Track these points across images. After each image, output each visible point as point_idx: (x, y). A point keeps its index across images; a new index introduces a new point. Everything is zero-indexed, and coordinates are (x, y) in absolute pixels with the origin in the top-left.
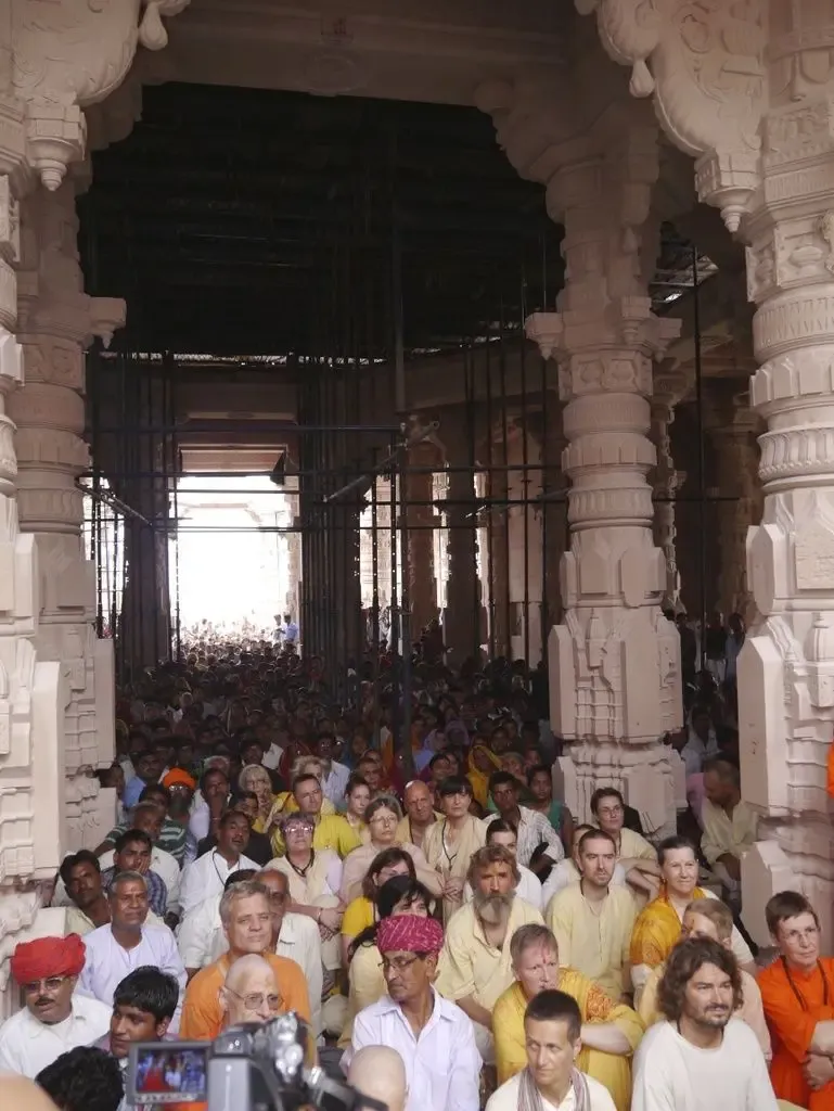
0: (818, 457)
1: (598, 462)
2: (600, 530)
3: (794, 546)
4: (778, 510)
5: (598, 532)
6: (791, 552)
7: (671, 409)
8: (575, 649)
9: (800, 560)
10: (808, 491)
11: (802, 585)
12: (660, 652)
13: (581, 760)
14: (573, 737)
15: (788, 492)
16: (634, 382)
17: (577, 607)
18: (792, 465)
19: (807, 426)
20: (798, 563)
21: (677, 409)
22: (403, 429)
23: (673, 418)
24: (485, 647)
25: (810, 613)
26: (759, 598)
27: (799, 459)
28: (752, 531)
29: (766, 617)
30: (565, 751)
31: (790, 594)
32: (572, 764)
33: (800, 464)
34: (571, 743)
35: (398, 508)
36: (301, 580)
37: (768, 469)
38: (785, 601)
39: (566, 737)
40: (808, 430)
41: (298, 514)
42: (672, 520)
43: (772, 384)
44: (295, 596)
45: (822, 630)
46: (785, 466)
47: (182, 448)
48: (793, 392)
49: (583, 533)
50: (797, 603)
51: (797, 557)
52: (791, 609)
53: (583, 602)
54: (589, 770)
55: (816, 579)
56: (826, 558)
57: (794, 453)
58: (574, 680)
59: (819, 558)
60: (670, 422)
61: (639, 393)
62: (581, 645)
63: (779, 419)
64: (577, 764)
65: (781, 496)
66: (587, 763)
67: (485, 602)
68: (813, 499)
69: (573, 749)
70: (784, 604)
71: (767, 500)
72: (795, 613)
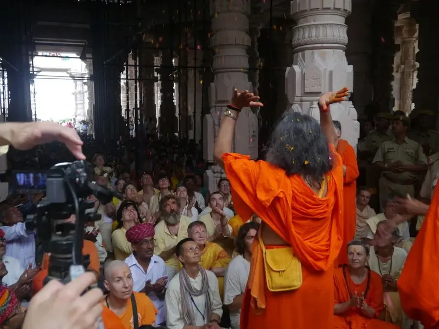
0: (316, 36)
1: (225, 43)
2: (226, 73)
3: (304, 74)
4: (299, 60)
5: (225, 75)
6: (303, 76)
7: (259, 31)
8: (214, 124)
9: (307, 80)
10: (311, 51)
11: (307, 90)
12: (249, 126)
13: (216, 171)
14: (213, 162)
15: (303, 52)
16: (242, 8)
17: (215, 107)
18: (305, 40)
19: (312, 23)
20: (306, 81)
21: (262, 31)
22: (140, 25)
23: (260, 34)
24: (177, 134)
25: (309, 102)
26: (289, 97)
27: (308, 38)
28: (288, 69)
29: (292, 105)
30: (209, 168)
31: (302, 94)
32: (212, 173)
33: (309, 39)
34: (212, 164)
35: (138, 68)
36: (94, 104)
37: (295, 42)
38: (299, 98)
39: (209, 162)
40: (313, 25)
41: (92, 74)
42: (258, 80)
43: (299, 4)
44: (91, 111)
45: (313, 109)
46: (303, 40)
47: (35, 40)
48: (307, 8)
49: (219, 74)
50: (304, 98)
51: (305, 79)
52: (301, 101)
53: (218, 105)
54: (219, 175)
55: (312, 88)
56: (317, 79)
57: (307, 35)
58: (213, 138)
59: (314, 79)
60: (258, 36)
61: (244, 13)
62: (216, 122)
63: (301, 20)
64: (214, 172)
65: (300, 54)
66: (218, 172)
67: (177, 115)
68: (313, 54)
69: (213, 167)
70: (299, 99)
71: (295, 55)
72: (303, 103)
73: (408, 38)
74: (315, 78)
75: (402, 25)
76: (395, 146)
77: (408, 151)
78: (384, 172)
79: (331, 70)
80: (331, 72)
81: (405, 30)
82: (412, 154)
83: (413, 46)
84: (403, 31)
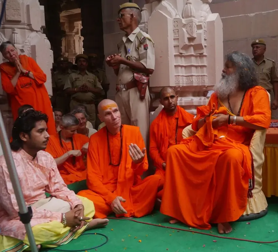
73: (69, 32)
74: (15, 8)
75: (64, 21)
76: (80, 76)
77: (90, 80)
78: (74, 96)
79: (28, 4)
80: (28, 6)
81: (66, 26)
82: (92, 82)
83: (73, 39)
84: (65, 26)
